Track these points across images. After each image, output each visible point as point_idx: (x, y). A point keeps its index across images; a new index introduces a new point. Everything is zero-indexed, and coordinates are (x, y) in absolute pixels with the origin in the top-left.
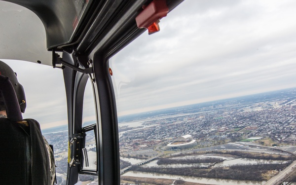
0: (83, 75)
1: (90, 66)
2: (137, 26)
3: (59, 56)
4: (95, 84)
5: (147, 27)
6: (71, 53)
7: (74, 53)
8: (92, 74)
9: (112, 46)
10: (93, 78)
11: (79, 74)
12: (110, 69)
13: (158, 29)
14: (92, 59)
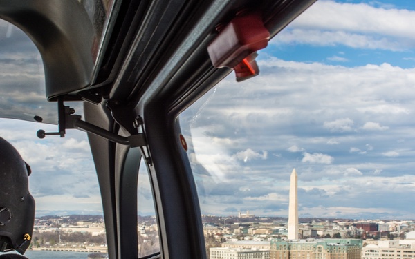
0: (127, 150)
1: (140, 130)
2: (211, 63)
3: (72, 111)
4: (153, 168)
5: (230, 65)
6: (100, 102)
7: (105, 103)
8: (145, 148)
9: (180, 90)
10: (147, 156)
11: (121, 149)
12: (182, 138)
13: (253, 71)
14: (142, 116)
